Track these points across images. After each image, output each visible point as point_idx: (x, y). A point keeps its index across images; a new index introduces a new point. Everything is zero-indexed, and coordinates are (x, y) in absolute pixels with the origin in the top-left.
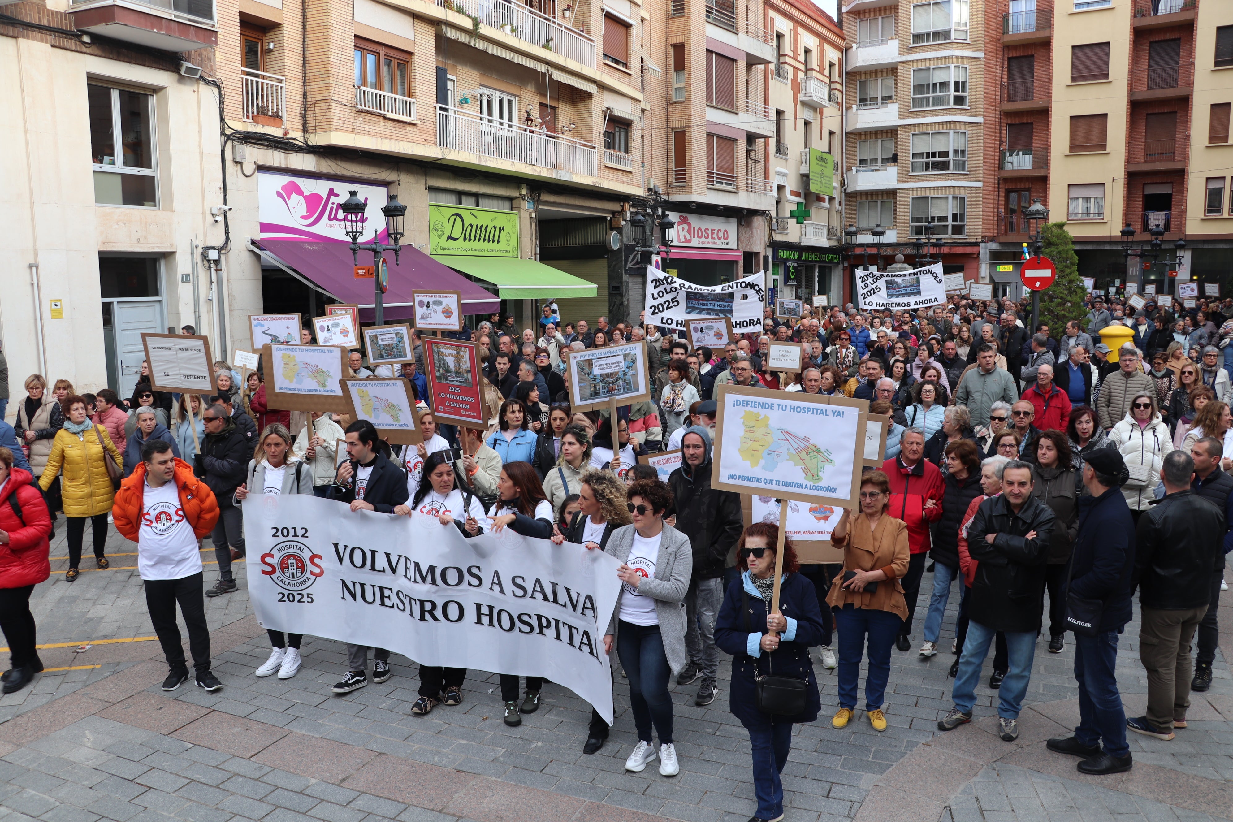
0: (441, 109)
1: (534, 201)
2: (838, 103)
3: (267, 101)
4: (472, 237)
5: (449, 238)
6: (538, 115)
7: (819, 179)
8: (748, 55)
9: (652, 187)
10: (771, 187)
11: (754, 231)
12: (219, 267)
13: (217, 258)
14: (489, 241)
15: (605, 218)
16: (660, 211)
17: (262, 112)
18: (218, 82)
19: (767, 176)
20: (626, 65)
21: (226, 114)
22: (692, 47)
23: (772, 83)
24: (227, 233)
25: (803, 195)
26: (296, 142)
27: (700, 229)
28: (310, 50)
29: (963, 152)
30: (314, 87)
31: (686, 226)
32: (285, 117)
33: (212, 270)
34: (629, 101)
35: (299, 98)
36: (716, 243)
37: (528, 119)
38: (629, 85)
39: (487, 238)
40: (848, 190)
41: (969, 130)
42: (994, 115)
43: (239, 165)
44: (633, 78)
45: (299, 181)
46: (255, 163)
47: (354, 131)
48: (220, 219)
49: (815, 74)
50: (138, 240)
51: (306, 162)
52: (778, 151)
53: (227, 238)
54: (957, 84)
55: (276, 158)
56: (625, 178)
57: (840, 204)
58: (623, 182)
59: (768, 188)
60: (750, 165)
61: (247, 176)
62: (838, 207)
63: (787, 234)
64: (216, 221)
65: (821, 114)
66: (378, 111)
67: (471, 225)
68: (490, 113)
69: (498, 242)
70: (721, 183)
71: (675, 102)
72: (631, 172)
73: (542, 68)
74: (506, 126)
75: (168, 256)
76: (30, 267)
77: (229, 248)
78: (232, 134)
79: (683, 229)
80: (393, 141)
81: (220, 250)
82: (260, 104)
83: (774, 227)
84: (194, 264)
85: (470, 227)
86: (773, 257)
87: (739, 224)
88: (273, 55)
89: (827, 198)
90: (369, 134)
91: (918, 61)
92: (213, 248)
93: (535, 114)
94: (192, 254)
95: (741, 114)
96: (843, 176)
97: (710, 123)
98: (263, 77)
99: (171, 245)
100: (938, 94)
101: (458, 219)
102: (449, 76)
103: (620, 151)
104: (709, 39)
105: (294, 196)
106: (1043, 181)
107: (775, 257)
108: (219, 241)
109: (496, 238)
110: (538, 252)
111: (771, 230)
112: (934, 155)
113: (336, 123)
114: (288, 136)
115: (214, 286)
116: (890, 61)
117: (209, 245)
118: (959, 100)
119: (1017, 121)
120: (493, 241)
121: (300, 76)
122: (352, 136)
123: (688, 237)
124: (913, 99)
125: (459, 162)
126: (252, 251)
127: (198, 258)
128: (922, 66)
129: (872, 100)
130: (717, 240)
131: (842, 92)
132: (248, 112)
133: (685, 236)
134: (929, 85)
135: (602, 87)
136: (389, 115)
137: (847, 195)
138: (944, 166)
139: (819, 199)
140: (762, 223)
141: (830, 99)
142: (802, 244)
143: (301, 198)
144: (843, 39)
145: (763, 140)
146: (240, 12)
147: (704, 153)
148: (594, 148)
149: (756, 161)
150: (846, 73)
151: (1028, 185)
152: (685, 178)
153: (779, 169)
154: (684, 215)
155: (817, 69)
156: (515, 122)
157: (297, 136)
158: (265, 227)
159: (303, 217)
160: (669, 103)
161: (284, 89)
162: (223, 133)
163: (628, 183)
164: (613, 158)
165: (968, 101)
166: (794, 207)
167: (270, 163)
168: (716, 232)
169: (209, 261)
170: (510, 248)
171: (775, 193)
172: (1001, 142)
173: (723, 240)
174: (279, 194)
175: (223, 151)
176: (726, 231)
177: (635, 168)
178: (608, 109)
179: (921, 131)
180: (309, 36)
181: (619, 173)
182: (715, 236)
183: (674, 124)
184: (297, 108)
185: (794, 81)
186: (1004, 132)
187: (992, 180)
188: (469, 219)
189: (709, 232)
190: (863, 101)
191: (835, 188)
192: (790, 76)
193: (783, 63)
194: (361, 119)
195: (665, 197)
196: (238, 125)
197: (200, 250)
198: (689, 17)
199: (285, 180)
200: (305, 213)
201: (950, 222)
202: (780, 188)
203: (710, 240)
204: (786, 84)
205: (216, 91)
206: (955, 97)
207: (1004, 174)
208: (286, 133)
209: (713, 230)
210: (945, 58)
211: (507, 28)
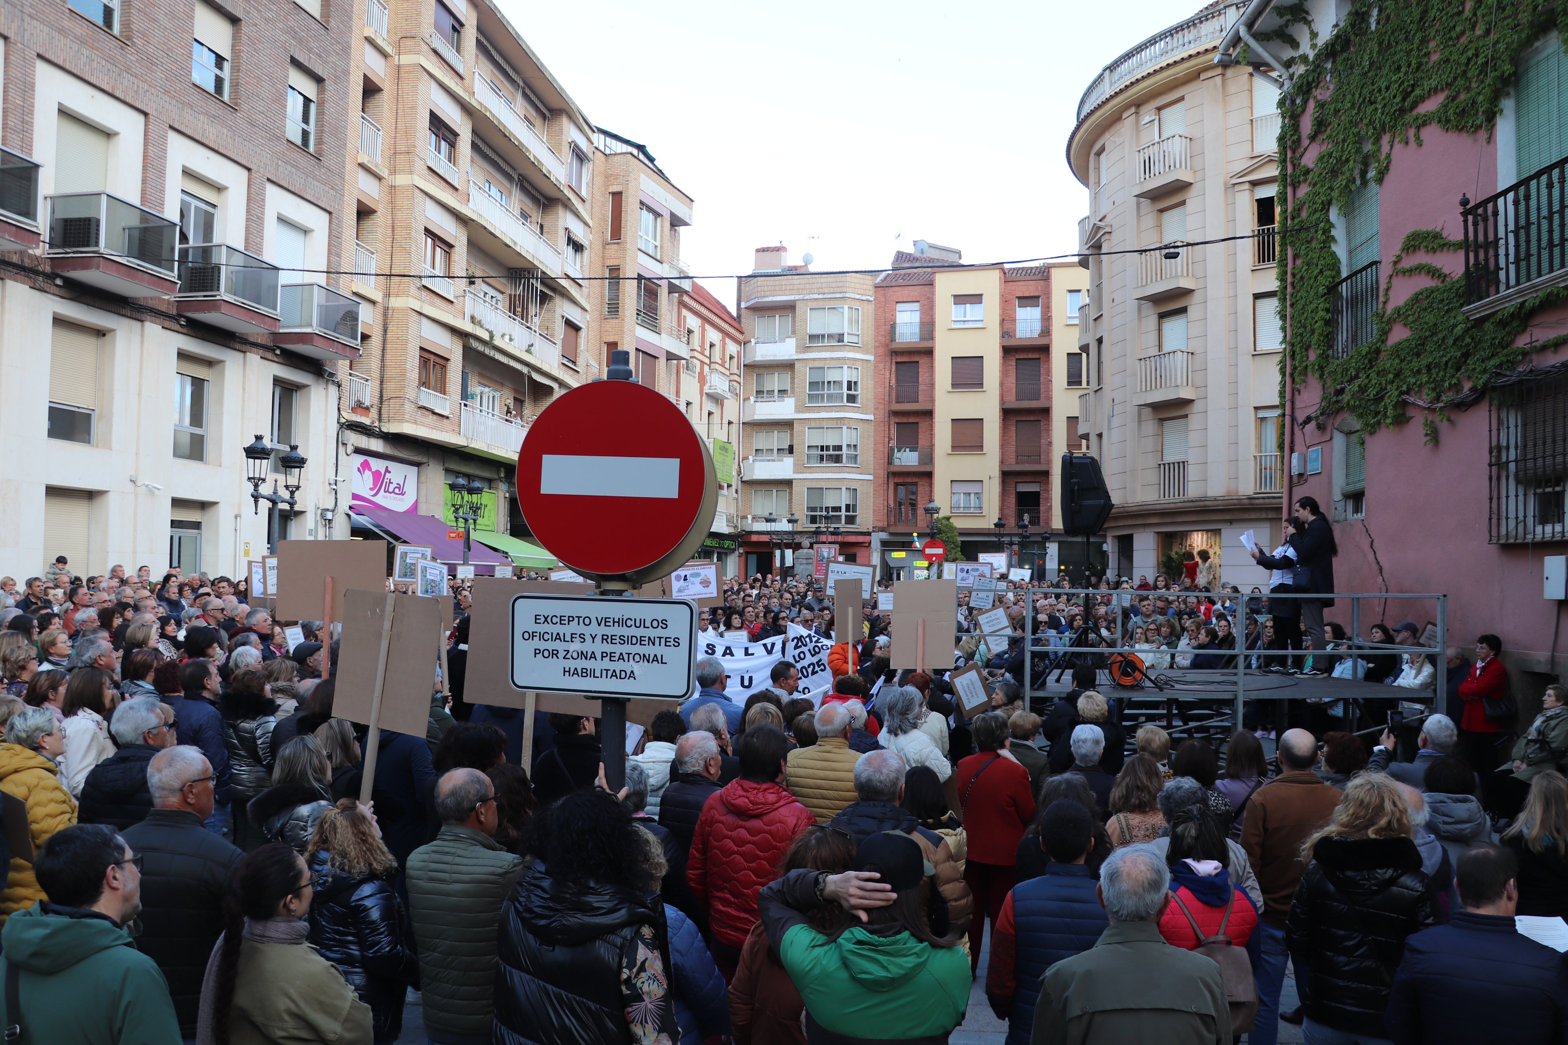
0: (463, 404)
2: (737, 395)
8: (667, 352)
12: (331, 525)
13: (331, 518)
17: (359, 405)
18: (339, 382)
21: (341, 407)
24: (336, 499)
26: (377, 429)
28: (388, 357)
29: (855, 446)
30: (389, 386)
32: (370, 409)
35: (377, 394)
40: (744, 479)
41: (860, 426)
42: (882, 414)
43: (344, 448)
46: (353, 445)
47: (415, 422)
48: (335, 487)
49: (717, 367)
51: (378, 445)
53: (336, 503)
54: (849, 383)
55: (364, 441)
57: (736, 491)
61: (348, 455)
62: (735, 495)
64: (332, 489)
65: (722, 406)
66: (430, 407)
76: (236, 517)
77: (336, 511)
78: (344, 423)
80: (437, 431)
81: (333, 512)
82: (357, 398)
84: (316, 522)
88: (362, 359)
90: (423, 425)
91: (815, 359)
92: (328, 510)
93: (512, 406)
94: (315, 514)
96: (739, 465)
98: (357, 377)
99: (305, 506)
100: (837, 392)
106: (929, 476)
108: (332, 505)
110: (509, 527)
112: (828, 448)
113: (407, 416)
114: (374, 425)
116: (786, 358)
118: (852, 399)
119: (904, 420)
121: (379, 376)
122: (415, 426)
124: (809, 395)
125: (474, 449)
127: (319, 518)
128: (817, 364)
129: (769, 393)
131: (741, 384)
134: (823, 383)
136: (435, 410)
137: (743, 483)
138: (838, 459)
141: (730, 391)
144: (743, 334)
150: (747, 366)
151: (914, 480)
155: (720, 362)
157: (377, 424)
161: (368, 387)
162: (338, 422)
165: (859, 399)
167: (360, 445)
169: (325, 520)
172: (890, 439)
175: (337, 435)
179: (818, 425)
180: (388, 346)
184: (376, 402)
185: (701, 375)
186: (892, 429)
187: (882, 473)
190: (760, 394)
193: (692, 358)
194: (419, 413)
196: (347, 415)
197: (320, 512)
198: (622, 319)
201: (843, 512)
205: (337, 389)
206: (848, 395)
207: (893, 469)
208: (372, 423)
210: (839, 359)
211: (507, 338)
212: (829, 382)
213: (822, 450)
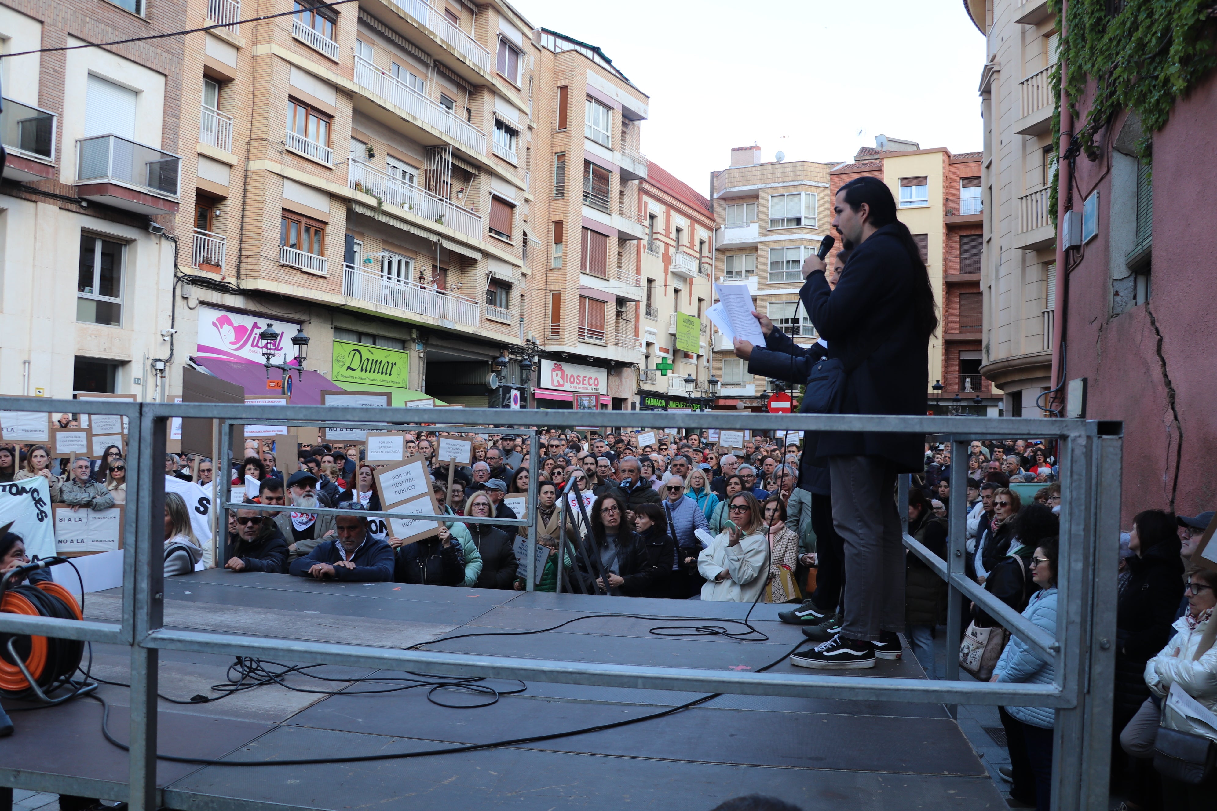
0: (347, 266)
1: (422, 343)
2: (708, 275)
3: (211, 253)
4: (368, 369)
5: (349, 368)
6: (430, 275)
7: (686, 339)
8: (620, 232)
9: (530, 338)
10: (641, 344)
11: (623, 380)
12: (163, 375)
13: (162, 368)
14: (382, 373)
15: (488, 362)
16: (536, 359)
17: (207, 261)
18: (176, 238)
19: (637, 334)
20: (509, 237)
21: (179, 262)
22: (569, 224)
23: (644, 256)
24: (172, 350)
25: (671, 352)
26: (231, 286)
27: (572, 376)
28: (247, 217)
30: (247, 245)
31: (559, 373)
32: (224, 266)
33: (158, 376)
34: (511, 267)
35: (236, 253)
36: (587, 389)
37: (422, 278)
38: (511, 253)
39: (380, 371)
40: (715, 350)
43: (185, 301)
44: (514, 248)
45: (231, 315)
46: (198, 299)
47: (276, 280)
48: (168, 338)
49: (685, 249)
50: (105, 350)
51: (237, 301)
52: (648, 313)
53: (172, 354)
55: (215, 297)
56: (504, 329)
57: (708, 361)
58: (502, 333)
59: (638, 344)
60: (621, 324)
61: (191, 309)
62: (705, 364)
63: (655, 384)
64: (164, 340)
65: (691, 283)
66: (297, 266)
67: (368, 360)
68: (389, 272)
69: (390, 374)
70: (592, 338)
71: (554, 269)
72: (509, 325)
73: (434, 238)
74: (402, 283)
75: (124, 363)
76: (25, 363)
77: (172, 361)
78: (182, 277)
79: (557, 375)
80: (306, 289)
81: (166, 362)
82: (206, 256)
83: (643, 377)
84: (145, 371)
85: (366, 361)
86: (641, 403)
87: (609, 373)
88: (219, 220)
89: (695, 356)
90: (288, 282)
91: (774, 241)
92: (160, 360)
93: (428, 275)
94: (144, 364)
95: (612, 281)
96: (711, 337)
97: (583, 287)
98: (209, 236)
99: (129, 355)
100: (791, 270)
101: (357, 353)
102: (356, 241)
103: (501, 307)
104: (585, 219)
105: (226, 326)
108: (165, 356)
109: (388, 372)
110: (424, 385)
111: (639, 381)
112: (787, 321)
113: (263, 273)
114: (225, 281)
115: (159, 389)
116: (751, 241)
117: (157, 358)
120: (386, 374)
121: (238, 236)
122: (276, 283)
123: (561, 382)
124: (770, 273)
125: (359, 308)
126: (190, 365)
127: (149, 367)
128: (777, 246)
129: (737, 272)
130: (587, 386)
131: (712, 265)
132: (196, 261)
133: (558, 381)
134: (783, 262)
135: (486, 255)
136: (305, 269)
137: (715, 353)
139: (687, 355)
140: (631, 374)
141: (700, 271)
142: (669, 394)
143: (231, 328)
144: (714, 221)
145: (634, 303)
146: (197, 188)
147: (577, 312)
148: (477, 303)
149: (627, 321)
150: (716, 249)
152: (559, 332)
153: (647, 328)
154: (558, 363)
155: (688, 245)
156: (411, 280)
157: (232, 281)
158: (201, 348)
159: (231, 343)
160: (549, 270)
161: (225, 246)
162: (175, 276)
163: (507, 334)
164: (494, 313)
166: (659, 361)
167: (209, 300)
168: (587, 379)
169: (156, 369)
170: (400, 380)
171: (644, 349)
173: (593, 387)
174: (214, 324)
175: (174, 289)
176: (596, 379)
177: (514, 321)
178: (491, 272)
179: (777, 301)
180: (248, 207)
181: (498, 325)
182: (586, 382)
183: (552, 287)
184: (234, 260)
188: (366, 354)
189: (581, 379)
190: (730, 273)
191: (702, 347)
192: (662, 249)
193: (655, 239)
194: (282, 271)
195: (542, 348)
196: (188, 270)
197: (150, 361)
198: (568, 200)
199: (219, 314)
200: (233, 340)
202: (648, 344)
203: (581, 385)
204: (658, 257)
205: (174, 245)
208: (223, 279)
209: (584, 377)
210: (796, 240)
211: (406, 207)
212: (788, 262)
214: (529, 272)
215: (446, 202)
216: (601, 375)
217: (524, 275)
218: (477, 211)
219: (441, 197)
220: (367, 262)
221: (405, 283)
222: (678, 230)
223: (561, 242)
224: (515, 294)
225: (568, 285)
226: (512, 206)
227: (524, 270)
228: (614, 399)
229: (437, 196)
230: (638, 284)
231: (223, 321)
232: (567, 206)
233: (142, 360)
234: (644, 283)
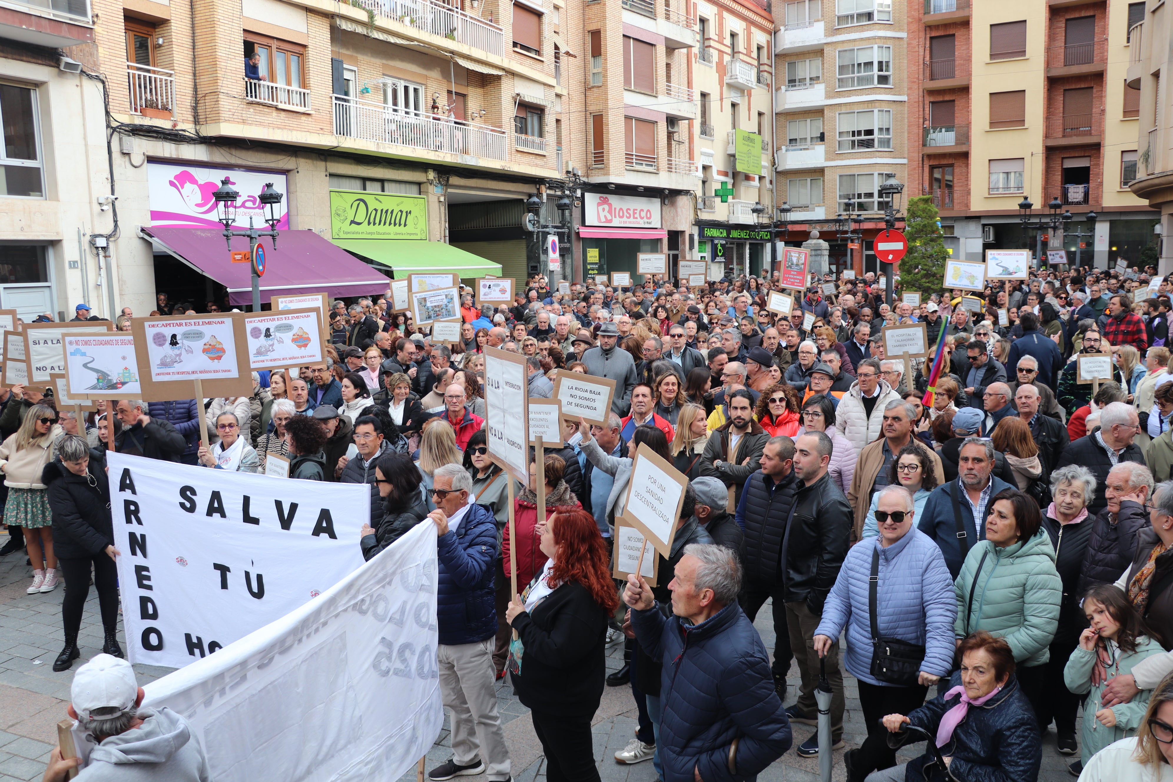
0: (337, 98)
1: (442, 185)
2: (768, 85)
3: (156, 94)
4: (377, 221)
5: (353, 222)
6: (446, 103)
7: (746, 159)
8: (667, 39)
9: (570, 169)
10: (697, 168)
11: (679, 210)
12: (107, 254)
13: (105, 245)
14: (395, 224)
15: (521, 200)
16: (579, 193)
17: (151, 105)
18: (102, 77)
19: (691, 157)
20: (538, 52)
21: (111, 108)
22: (608, 33)
23: (695, 66)
24: (116, 222)
25: (731, 175)
26: (187, 134)
27: (621, 209)
28: (198, 44)
29: (888, 130)
30: (203, 80)
31: (606, 207)
32: (176, 110)
33: (101, 256)
34: (542, 87)
35: (189, 91)
36: (639, 223)
37: (434, 107)
38: (542, 71)
39: (393, 222)
40: (779, 169)
41: (892, 108)
42: (917, 94)
43: (127, 158)
44: (545, 65)
45: (192, 170)
46: (144, 154)
47: (246, 122)
48: (108, 208)
49: (742, 56)
50: (22, 229)
51: (199, 153)
52: (704, 132)
53: (116, 226)
54: (880, 63)
55: (167, 149)
56: (539, 161)
57: (771, 182)
58: (537, 165)
59: (693, 168)
60: (673, 146)
61: (136, 167)
62: (768, 186)
63: (714, 212)
64: (102, 210)
65: (750, 95)
66: (271, 102)
67: (376, 210)
68: (395, 103)
69: (405, 225)
70: (642, 164)
71: (593, 87)
72: (544, 156)
73: (448, 56)
74: (412, 115)
75: (55, 243)
77: (117, 235)
78: (117, 127)
79: (604, 210)
80: (286, 131)
81: (108, 237)
82: (149, 98)
83: (700, 205)
84: (81, 251)
85: (374, 212)
86: (699, 235)
87: (663, 203)
88: (164, 50)
89: (757, 178)
90: (261, 124)
91: (843, 42)
92: (101, 236)
93: (443, 101)
94: (80, 242)
95: (661, 97)
96: (773, 156)
97: (628, 107)
98: (151, 72)
99: (57, 233)
100: (863, 74)
101: (362, 204)
102: (346, 66)
103: (533, 135)
104: (625, 25)
105: (188, 185)
106: (965, 156)
107: (701, 234)
108: (108, 229)
109: (403, 222)
110: (447, 234)
111: (696, 209)
112: (859, 132)
113: (225, 115)
114: (177, 128)
115: (103, 272)
116: (815, 42)
117: (97, 233)
118: (883, 79)
119: (940, 98)
120: (400, 225)
121: (190, 69)
122: (247, 127)
123: (609, 217)
124: (839, 79)
125: (357, 149)
126: (143, 238)
127: (86, 246)
128: (847, 47)
129: (800, 81)
130: (639, 220)
131: (771, 74)
132: (136, 104)
133: (605, 217)
134: (853, 65)
135: (513, 74)
136: (282, 106)
137: (778, 173)
138: (869, 144)
139: (747, 178)
140: (687, 202)
141: (759, 81)
142: (731, 222)
143: (195, 186)
144: (772, 22)
145: (687, 121)
146: (124, 9)
147: (623, 135)
148: (504, 133)
149: (680, 142)
150: (776, 55)
151: (950, 161)
152: (603, 160)
153: (704, 150)
154: (604, 196)
155: (745, 51)
156: (422, 111)
157: (188, 127)
158: (156, 215)
159: (198, 205)
160: (587, 88)
161: (174, 83)
162: (108, 126)
163: (542, 167)
164: (526, 143)
165: (891, 80)
166: (721, 187)
167: (159, 154)
168: (638, 212)
169: (97, 248)
170: (417, 231)
171: (700, 174)
172: (924, 120)
173: (645, 220)
174: (172, 183)
175: (109, 143)
176: (648, 211)
177: (550, 150)
178: (518, 95)
179: (848, 109)
180: (198, 31)
181: (531, 157)
182: (637, 215)
183: (592, 108)
184: (188, 101)
185: (720, 65)
186: (927, 109)
187: (917, 156)
188: (373, 204)
189: (631, 212)
190: (792, 82)
191: (764, 167)
192: (715, 59)
193: (707, 47)
194: (252, 110)
195: (585, 179)
196: (125, 119)
197: (88, 238)
198: (605, 4)
199: (178, 170)
200: (199, 201)
201: (876, 199)
202: (705, 168)
203: (632, 219)
204: (711, 67)
205: (100, 86)
206: (879, 77)
207: (928, 151)
208: (175, 125)
209: (634, 210)
210: (868, 39)
211: (407, 19)
212: (859, 65)
213: (853, 135)
214: (564, 92)
215: (457, 12)
216: (654, 206)
217: (558, 96)
218: (497, 22)
219: (450, 7)
220: (365, 91)
221: (416, 115)
222: (733, 35)
223: (600, 55)
224: (550, 120)
225: (611, 104)
226: (539, 15)
227: (558, 90)
228: (670, 232)
229: (446, 5)
230: (690, 100)
231: (183, 179)
232: (604, 12)
233: (76, 237)
234: (697, 97)
